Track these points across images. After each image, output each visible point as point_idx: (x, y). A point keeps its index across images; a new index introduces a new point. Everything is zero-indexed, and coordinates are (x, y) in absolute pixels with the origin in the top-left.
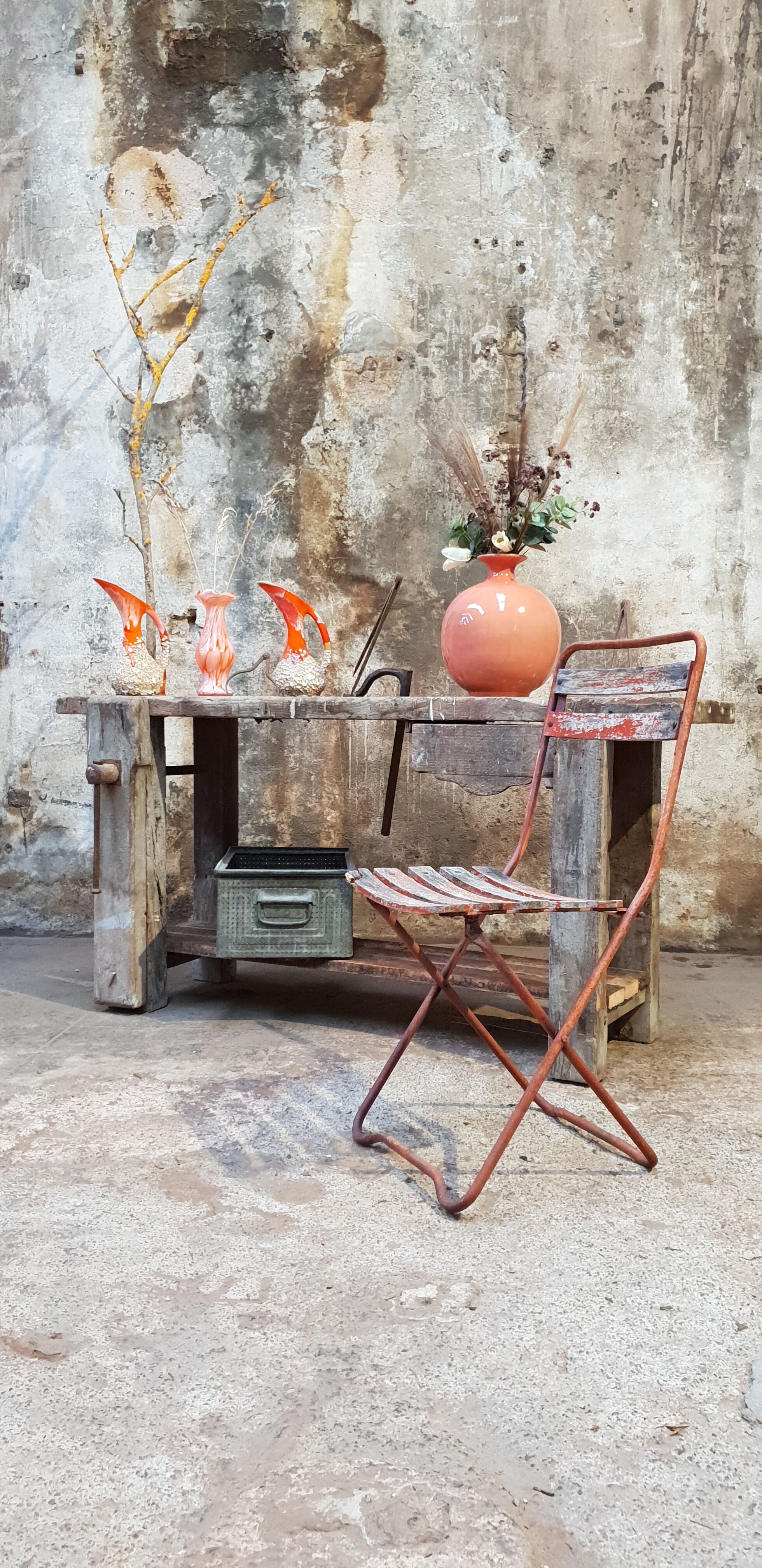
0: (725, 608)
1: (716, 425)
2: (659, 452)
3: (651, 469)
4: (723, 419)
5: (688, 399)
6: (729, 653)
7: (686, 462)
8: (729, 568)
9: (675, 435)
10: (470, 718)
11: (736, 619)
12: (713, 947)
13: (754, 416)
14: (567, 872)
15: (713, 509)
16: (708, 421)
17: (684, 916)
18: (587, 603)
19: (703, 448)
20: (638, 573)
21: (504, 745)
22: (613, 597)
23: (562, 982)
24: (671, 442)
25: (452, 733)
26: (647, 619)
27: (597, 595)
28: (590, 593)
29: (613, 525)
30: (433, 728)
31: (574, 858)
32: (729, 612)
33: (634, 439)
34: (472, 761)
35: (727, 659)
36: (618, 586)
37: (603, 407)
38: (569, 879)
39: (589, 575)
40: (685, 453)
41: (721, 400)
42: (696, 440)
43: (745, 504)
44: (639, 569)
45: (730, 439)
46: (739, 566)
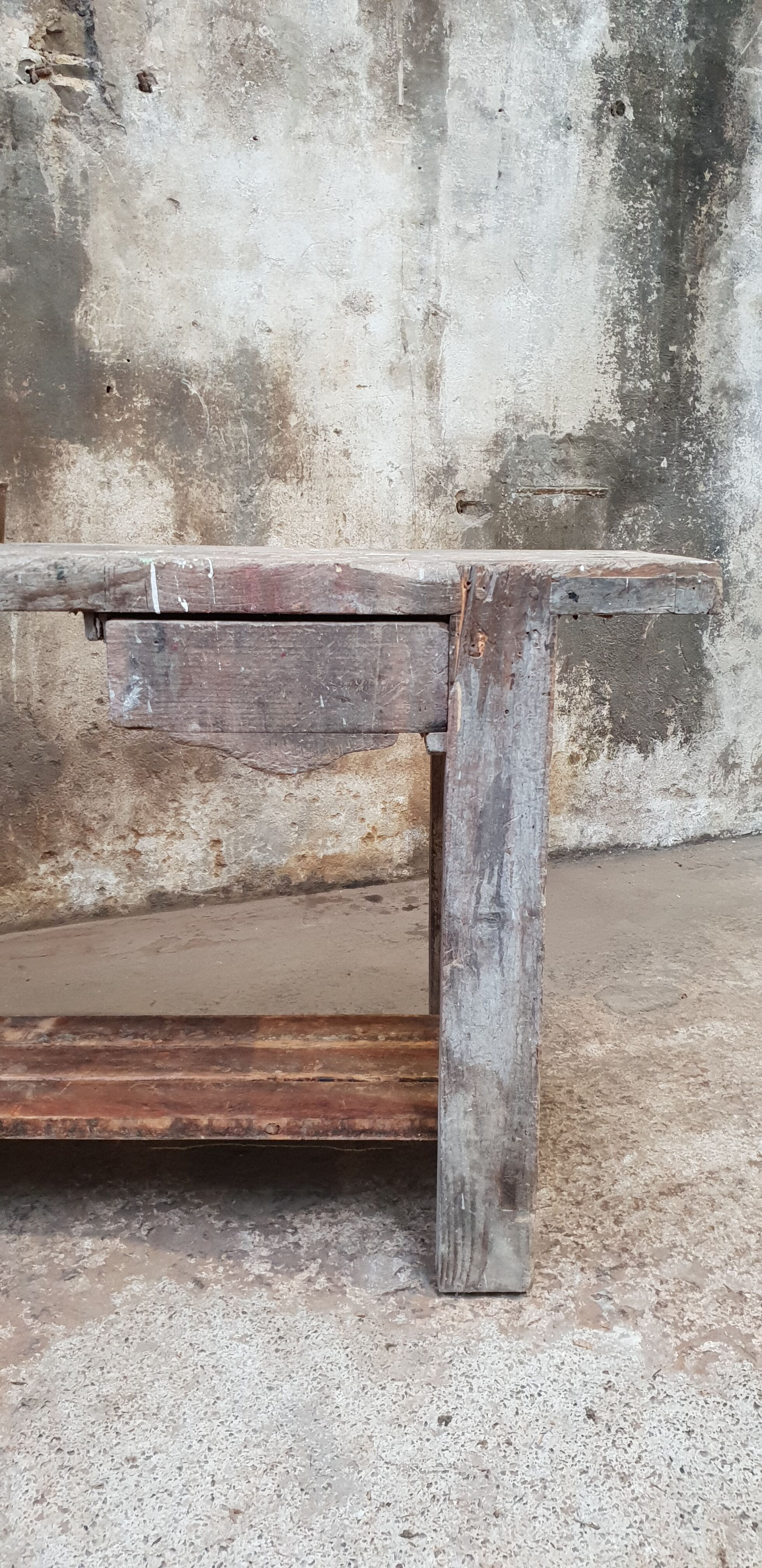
0: (415, 379)
1: (401, 76)
2: (318, 110)
3: (306, 138)
4: (410, 67)
5: (359, 22)
6: (421, 451)
7: (357, 133)
8: (420, 316)
9: (340, 84)
10: (253, 609)
11: (430, 398)
12: (406, 872)
13: (452, 70)
14: (478, 919)
15: (397, 219)
16: (389, 68)
17: (369, 836)
18: (216, 361)
19: (382, 114)
20: (293, 315)
21: (335, 667)
22: (256, 354)
23: (469, 1124)
24: (334, 94)
25: (209, 641)
26: (307, 392)
27: (232, 349)
28: (220, 344)
29: (252, 231)
30: (162, 630)
31: (492, 891)
32: (420, 387)
33: (278, 81)
34: (260, 703)
35: (419, 460)
36: (264, 336)
37: (228, 13)
38: (484, 930)
39: (217, 313)
40: (356, 118)
41: (407, 34)
42: (372, 98)
43: (441, 216)
44: (294, 309)
45: (421, 104)
46: (434, 314)
